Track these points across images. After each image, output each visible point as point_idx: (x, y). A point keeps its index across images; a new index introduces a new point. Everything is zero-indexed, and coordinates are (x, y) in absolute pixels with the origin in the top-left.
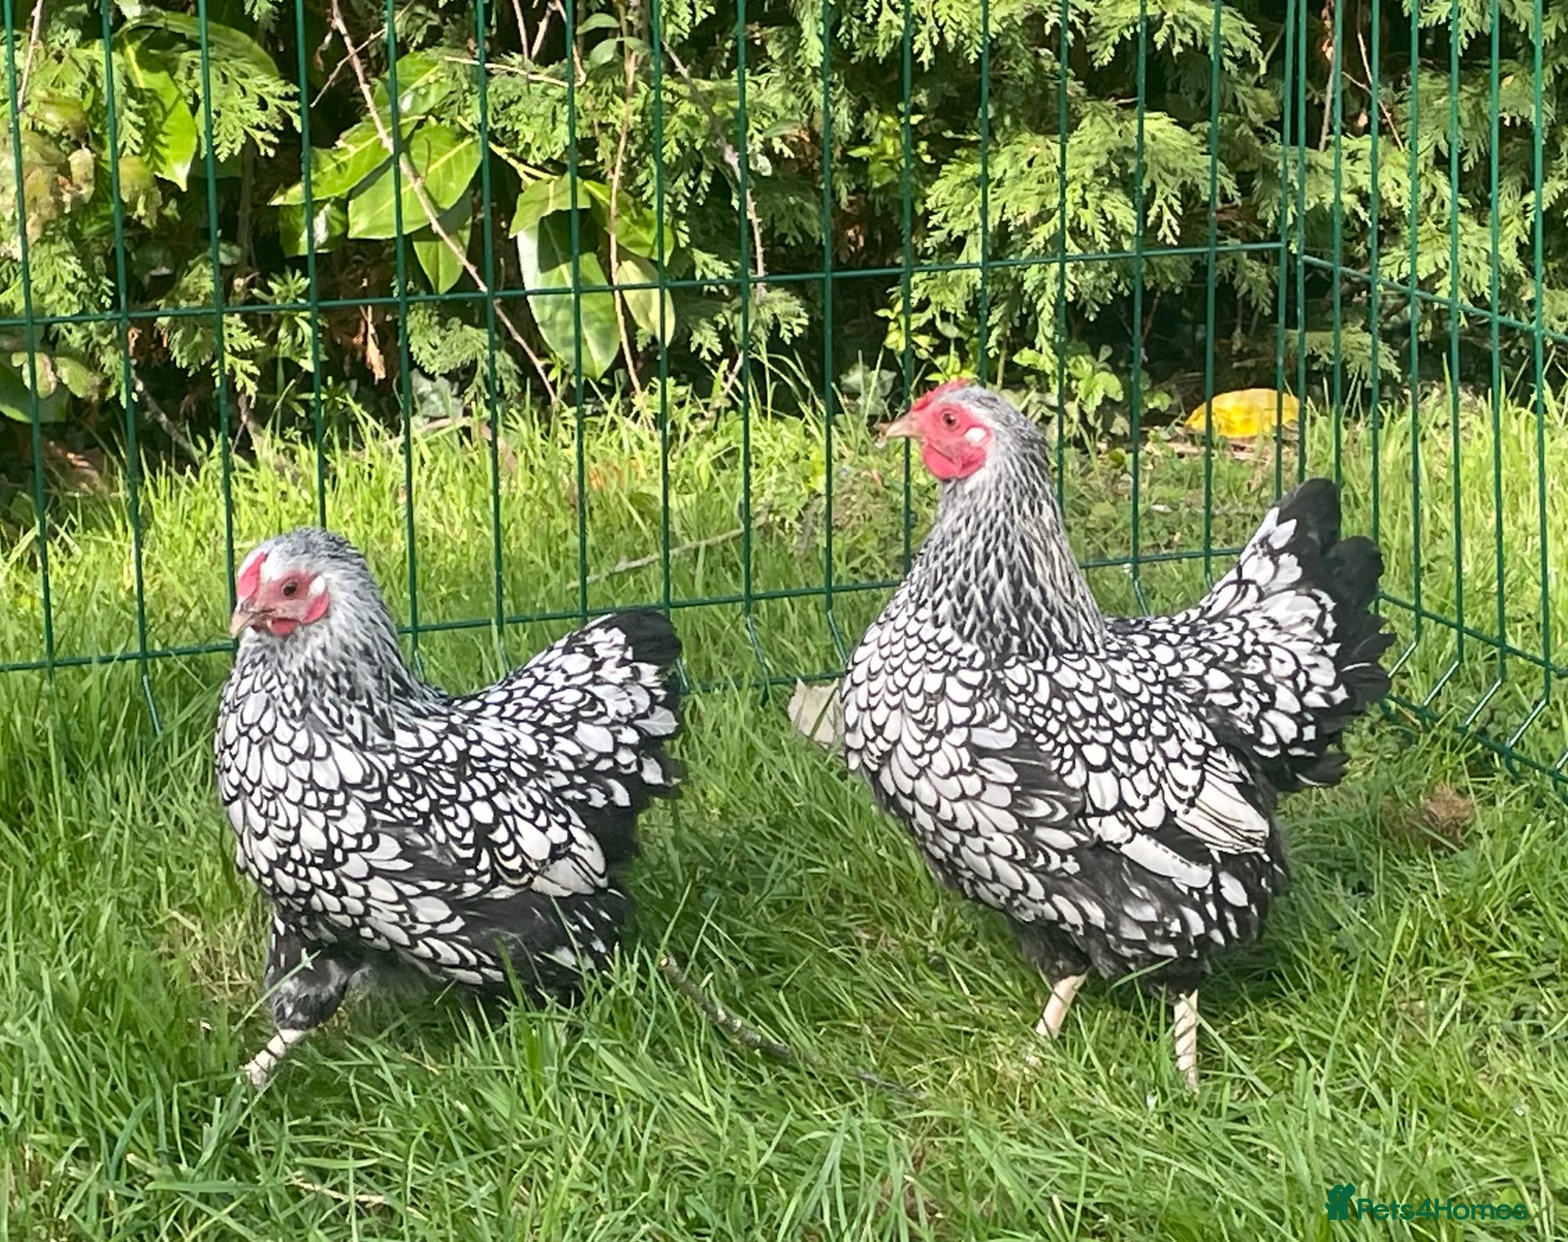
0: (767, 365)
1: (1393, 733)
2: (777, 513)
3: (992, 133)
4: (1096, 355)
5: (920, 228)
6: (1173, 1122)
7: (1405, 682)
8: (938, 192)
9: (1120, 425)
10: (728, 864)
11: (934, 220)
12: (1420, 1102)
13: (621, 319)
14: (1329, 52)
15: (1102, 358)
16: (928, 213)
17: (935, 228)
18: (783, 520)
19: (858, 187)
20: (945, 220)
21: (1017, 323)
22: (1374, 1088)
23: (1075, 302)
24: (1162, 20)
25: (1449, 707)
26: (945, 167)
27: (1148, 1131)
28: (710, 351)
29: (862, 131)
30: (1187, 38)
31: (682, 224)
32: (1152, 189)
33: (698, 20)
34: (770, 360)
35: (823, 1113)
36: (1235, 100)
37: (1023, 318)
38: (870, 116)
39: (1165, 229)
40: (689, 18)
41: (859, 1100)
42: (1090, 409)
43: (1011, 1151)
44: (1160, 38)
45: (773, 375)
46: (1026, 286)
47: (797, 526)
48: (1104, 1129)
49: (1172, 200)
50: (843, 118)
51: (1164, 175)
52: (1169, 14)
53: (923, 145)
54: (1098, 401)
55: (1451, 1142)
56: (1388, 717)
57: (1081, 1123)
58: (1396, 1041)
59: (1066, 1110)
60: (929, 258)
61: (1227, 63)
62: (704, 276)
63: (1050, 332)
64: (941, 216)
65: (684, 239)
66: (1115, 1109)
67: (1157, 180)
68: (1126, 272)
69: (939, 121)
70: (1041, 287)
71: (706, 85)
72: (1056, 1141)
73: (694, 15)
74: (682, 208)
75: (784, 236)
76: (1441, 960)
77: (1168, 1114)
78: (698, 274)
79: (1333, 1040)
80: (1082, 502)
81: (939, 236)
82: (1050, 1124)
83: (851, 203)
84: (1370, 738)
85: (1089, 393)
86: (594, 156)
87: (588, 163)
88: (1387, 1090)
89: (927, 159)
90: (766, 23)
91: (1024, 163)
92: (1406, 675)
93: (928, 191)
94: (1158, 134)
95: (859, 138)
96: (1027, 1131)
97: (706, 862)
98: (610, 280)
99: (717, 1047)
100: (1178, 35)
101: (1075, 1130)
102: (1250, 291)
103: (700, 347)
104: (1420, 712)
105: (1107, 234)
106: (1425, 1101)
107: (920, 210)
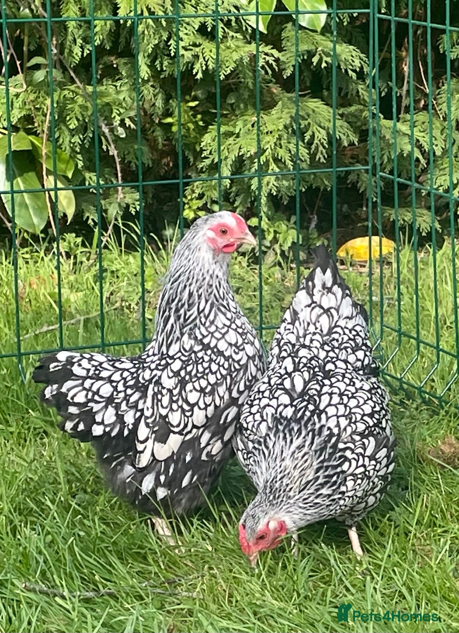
0: (122, 227)
1: (427, 410)
2: (127, 301)
3: (234, 110)
4: (289, 220)
5: (199, 158)
6: (303, 609)
7: (433, 384)
8: (207, 139)
9: (302, 256)
10: (89, 480)
11: (205, 154)
12: (426, 597)
13: (49, 205)
14: (406, 69)
15: (292, 221)
16: (202, 150)
17: (206, 158)
18: (130, 305)
19: (168, 137)
20: (210, 153)
21: (249, 205)
22: (404, 590)
23: (277, 195)
24: (316, 52)
25: (454, 397)
26: (210, 127)
27: (290, 613)
28: (93, 220)
29: (168, 110)
30: (329, 59)
31: (79, 156)
32: (313, 136)
33: (85, 54)
34: (124, 225)
35: (129, 606)
36: (358, 92)
37: (252, 203)
38: (173, 103)
39: (319, 155)
40: (80, 54)
41: (147, 600)
42: (286, 248)
43: (221, 624)
44: (315, 60)
45: (125, 232)
46: (252, 187)
47: (136, 307)
48: (268, 613)
49: (322, 140)
50: (159, 103)
51: (319, 128)
52: (320, 49)
53: (199, 116)
54: (289, 245)
55: (441, 616)
56: (424, 401)
57: (257, 610)
58: (416, 566)
59: (250, 603)
60: (203, 172)
61: (350, 72)
62: (89, 184)
63: (265, 209)
64: (208, 152)
65: (80, 164)
66: (274, 602)
67: (315, 130)
68: (303, 179)
69: (208, 104)
70: (260, 188)
71: (90, 89)
72: (244, 618)
73: (83, 52)
74: (78, 150)
75: (130, 162)
76: (442, 524)
77: (299, 604)
78: (87, 183)
79: (383, 564)
80: (280, 294)
81: (208, 162)
82: (242, 610)
83: (164, 145)
84: (415, 413)
85: (285, 239)
86: (33, 123)
87: (30, 126)
88: (410, 590)
89: (201, 123)
90: (120, 55)
91: (249, 126)
92: (433, 381)
93: (202, 140)
94: (315, 109)
95: (168, 113)
96: (230, 614)
97: (78, 480)
98: (43, 186)
99: (75, 573)
100: (325, 58)
101: (255, 614)
102: (365, 190)
103: (88, 218)
104: (439, 399)
105: (292, 161)
106: (428, 595)
107: (198, 149)
